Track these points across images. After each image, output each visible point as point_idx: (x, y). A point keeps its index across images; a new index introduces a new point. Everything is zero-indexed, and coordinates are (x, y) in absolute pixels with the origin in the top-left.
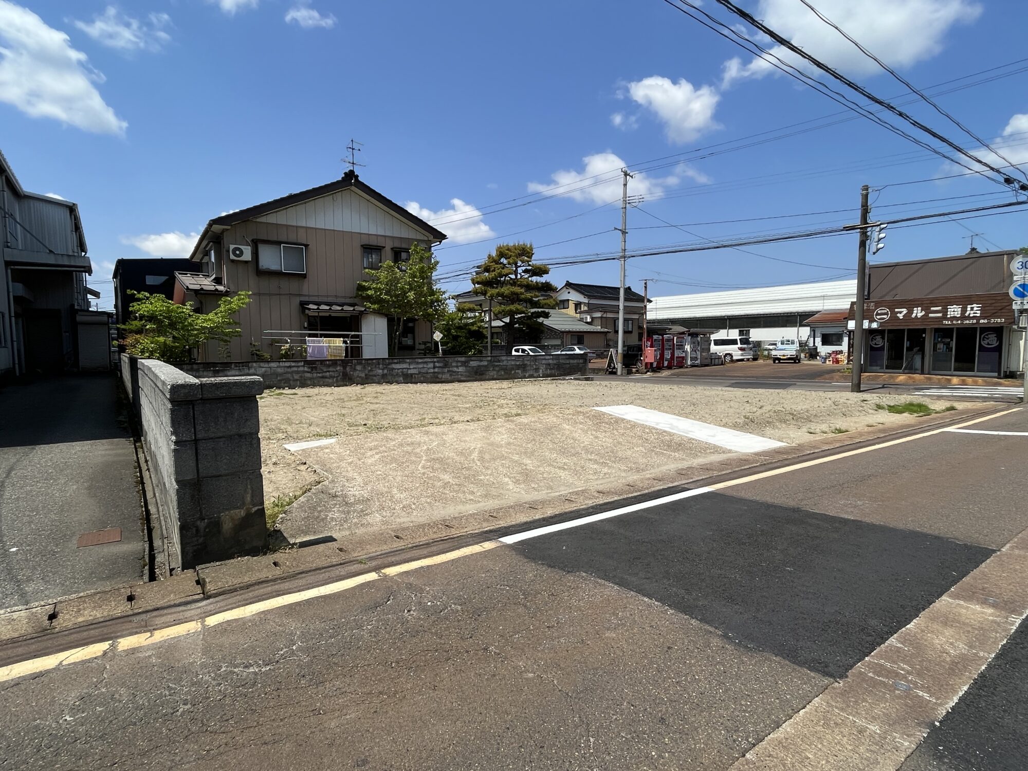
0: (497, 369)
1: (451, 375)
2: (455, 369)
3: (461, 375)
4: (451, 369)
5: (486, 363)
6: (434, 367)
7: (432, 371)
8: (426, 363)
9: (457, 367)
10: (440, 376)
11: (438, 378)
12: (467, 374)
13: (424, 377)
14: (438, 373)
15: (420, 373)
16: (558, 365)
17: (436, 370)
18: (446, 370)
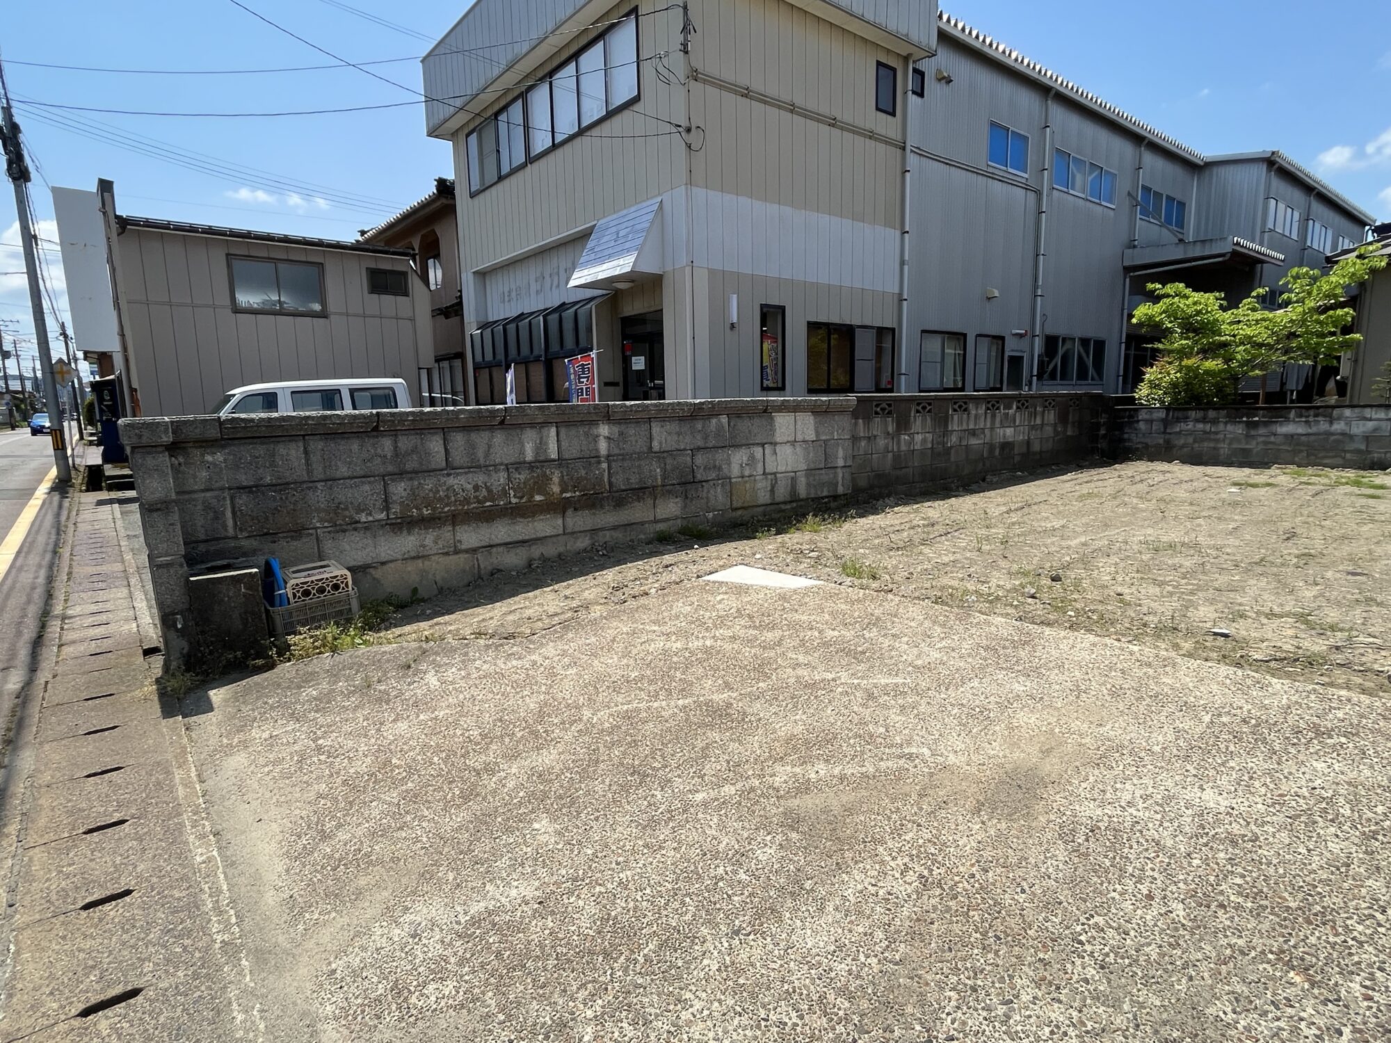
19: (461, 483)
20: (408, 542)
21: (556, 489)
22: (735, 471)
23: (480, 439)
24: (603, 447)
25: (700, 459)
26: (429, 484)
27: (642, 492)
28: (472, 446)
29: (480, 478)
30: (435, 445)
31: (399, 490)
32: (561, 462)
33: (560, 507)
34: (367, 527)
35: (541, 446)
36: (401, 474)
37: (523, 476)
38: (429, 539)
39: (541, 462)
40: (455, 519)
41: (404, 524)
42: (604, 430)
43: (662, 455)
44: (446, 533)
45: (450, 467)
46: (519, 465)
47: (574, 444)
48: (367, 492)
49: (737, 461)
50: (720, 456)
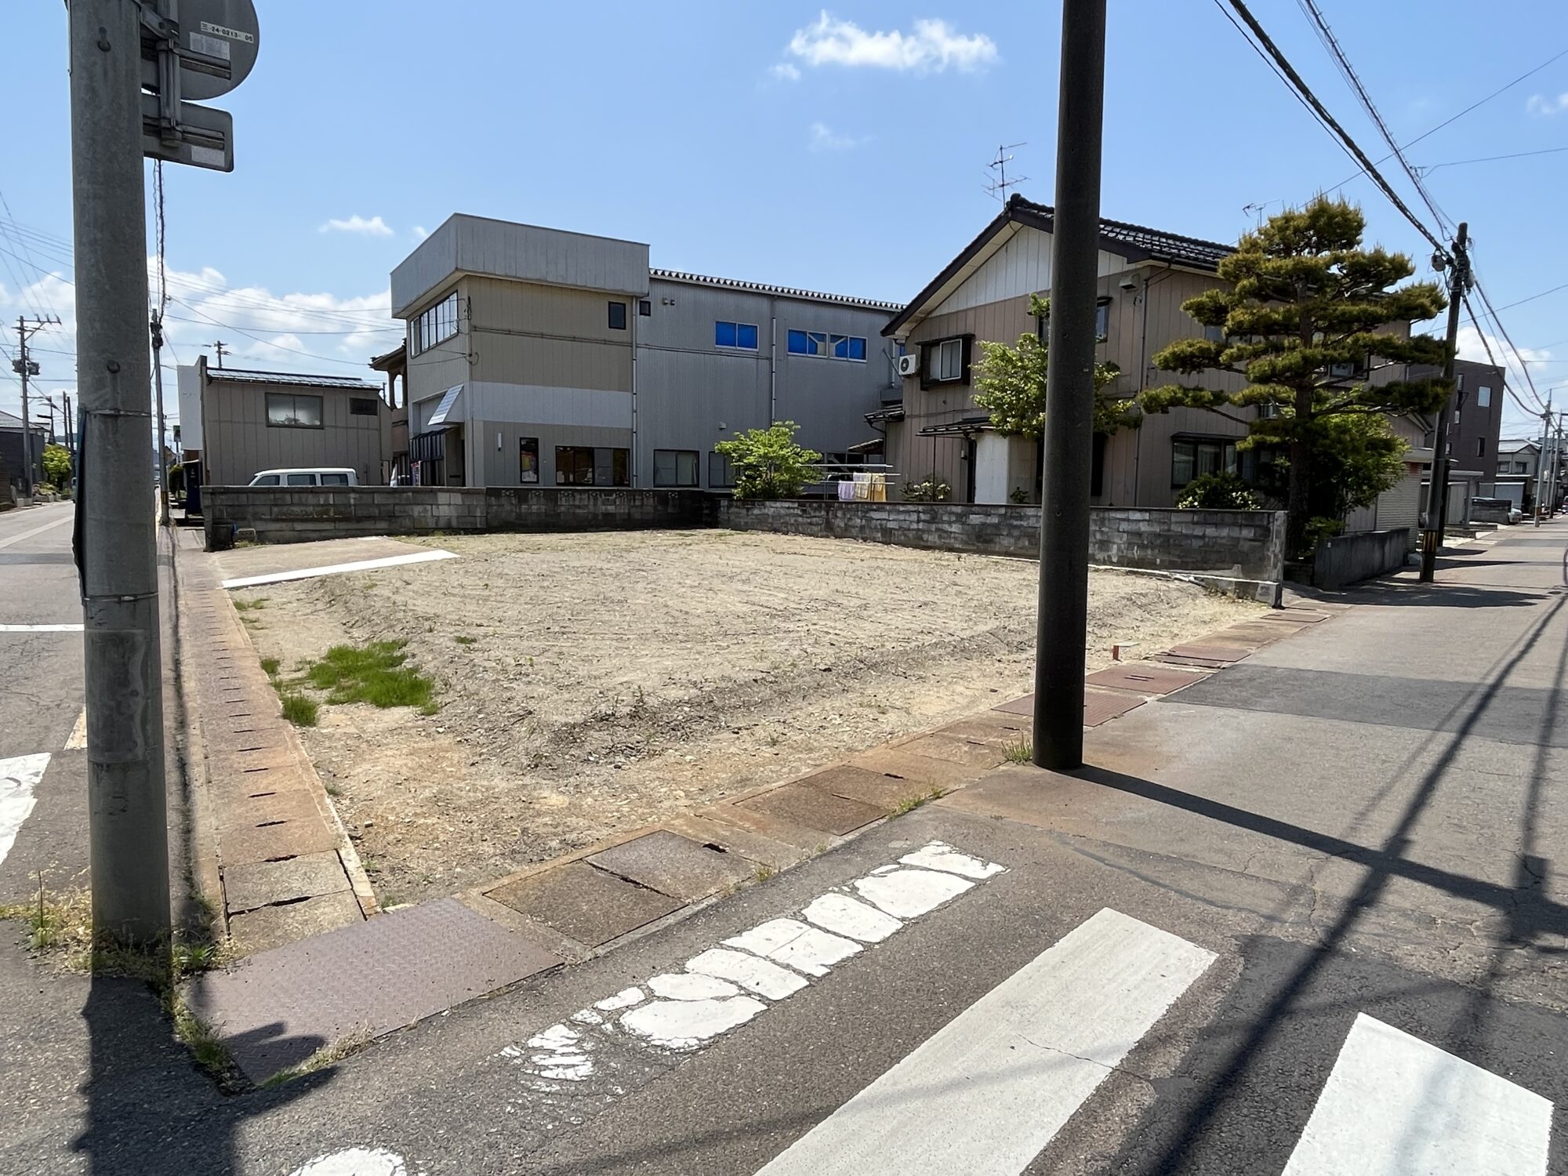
0: (1016, 533)
1: (940, 537)
2: (946, 527)
3: (955, 538)
4: (940, 526)
5: (995, 520)
6: (918, 522)
7: (914, 526)
8: (908, 512)
9: (950, 523)
10: (925, 536)
11: (922, 539)
12: (965, 537)
13: (905, 535)
14: (923, 531)
15: (900, 528)
16: (1168, 538)
17: (921, 526)
18: (933, 527)
19: (296, 509)
20: (277, 526)
21: (332, 514)
22: (416, 514)
23: (304, 496)
24: (352, 501)
25: (397, 508)
26: (285, 509)
27: (369, 518)
28: (300, 498)
29: (303, 508)
30: (288, 497)
31: (275, 509)
32: (334, 505)
33: (334, 520)
34: (265, 520)
35: (327, 499)
36: (276, 505)
37: (319, 509)
38: (284, 525)
39: (327, 505)
40: (293, 520)
41: (277, 520)
42: (352, 495)
43: (378, 506)
44: (290, 524)
45: (292, 504)
46: (319, 505)
47: (340, 499)
48: (265, 509)
49: (417, 510)
50: (407, 508)
